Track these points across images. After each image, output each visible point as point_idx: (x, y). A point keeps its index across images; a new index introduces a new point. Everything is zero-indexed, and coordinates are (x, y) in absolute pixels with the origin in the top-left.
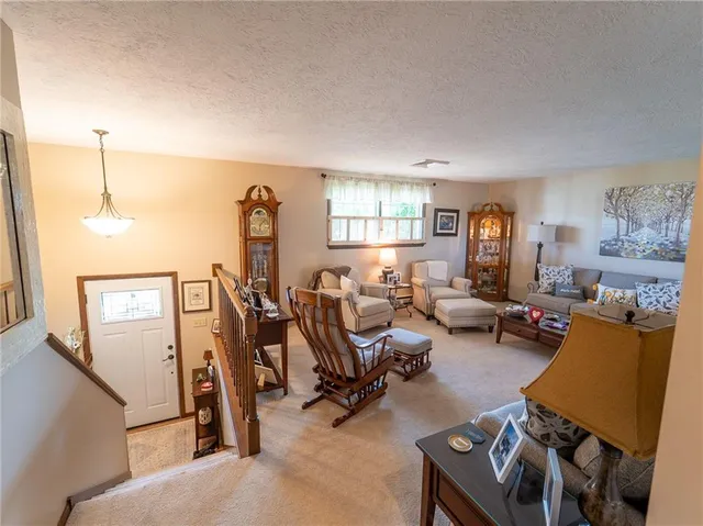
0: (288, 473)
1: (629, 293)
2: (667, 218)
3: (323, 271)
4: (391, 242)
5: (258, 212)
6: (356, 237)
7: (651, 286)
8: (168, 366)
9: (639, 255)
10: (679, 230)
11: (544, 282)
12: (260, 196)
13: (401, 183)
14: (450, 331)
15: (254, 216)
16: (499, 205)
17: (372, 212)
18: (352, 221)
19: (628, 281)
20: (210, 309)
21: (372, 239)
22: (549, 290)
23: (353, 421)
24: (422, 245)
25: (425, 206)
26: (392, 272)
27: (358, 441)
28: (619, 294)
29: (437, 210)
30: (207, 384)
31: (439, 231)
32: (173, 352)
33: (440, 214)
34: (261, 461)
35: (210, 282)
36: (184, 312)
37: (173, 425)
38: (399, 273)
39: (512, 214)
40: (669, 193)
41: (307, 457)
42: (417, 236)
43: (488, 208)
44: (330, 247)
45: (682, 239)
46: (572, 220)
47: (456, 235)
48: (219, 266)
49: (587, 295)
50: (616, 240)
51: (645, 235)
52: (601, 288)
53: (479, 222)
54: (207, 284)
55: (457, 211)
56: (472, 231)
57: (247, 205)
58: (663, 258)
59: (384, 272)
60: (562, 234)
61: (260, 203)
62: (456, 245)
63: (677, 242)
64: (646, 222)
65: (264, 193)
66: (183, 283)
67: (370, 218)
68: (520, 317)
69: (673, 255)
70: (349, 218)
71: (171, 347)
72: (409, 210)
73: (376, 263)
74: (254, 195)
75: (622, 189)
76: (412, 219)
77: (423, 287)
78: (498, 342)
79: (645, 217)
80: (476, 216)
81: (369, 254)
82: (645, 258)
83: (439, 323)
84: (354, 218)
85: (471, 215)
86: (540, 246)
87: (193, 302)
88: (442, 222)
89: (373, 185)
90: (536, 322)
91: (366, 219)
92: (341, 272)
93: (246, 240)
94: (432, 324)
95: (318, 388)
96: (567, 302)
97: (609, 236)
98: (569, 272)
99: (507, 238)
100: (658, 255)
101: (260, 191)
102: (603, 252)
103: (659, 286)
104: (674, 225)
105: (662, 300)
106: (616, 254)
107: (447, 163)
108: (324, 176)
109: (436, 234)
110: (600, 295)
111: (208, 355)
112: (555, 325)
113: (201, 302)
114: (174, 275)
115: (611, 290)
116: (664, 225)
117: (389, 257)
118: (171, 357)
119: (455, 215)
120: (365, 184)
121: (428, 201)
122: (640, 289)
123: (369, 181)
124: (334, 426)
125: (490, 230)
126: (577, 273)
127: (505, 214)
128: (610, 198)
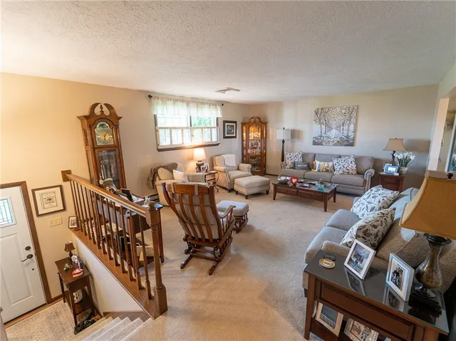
0: (197, 317)
1: (331, 164)
2: (343, 124)
3: (159, 167)
4: (200, 144)
5: (102, 125)
6: (176, 142)
7: (340, 159)
8: (27, 265)
9: (331, 144)
10: (348, 130)
11: (289, 162)
12: (102, 112)
13: (203, 103)
14: (247, 197)
15: (98, 129)
16: (259, 118)
17: (185, 123)
18: (173, 131)
19: (328, 158)
20: (65, 209)
21: (187, 143)
22: (292, 166)
23: (221, 267)
24: (218, 145)
25: (217, 119)
26: (203, 164)
27: (231, 279)
28: (326, 165)
29: (225, 122)
30: (77, 271)
31: (226, 135)
32: (32, 251)
33: (226, 124)
34: (172, 316)
35: (61, 187)
36: (38, 215)
37: (42, 312)
38: (207, 165)
39: (265, 124)
40: (343, 111)
41: (204, 301)
42: (214, 140)
43: (252, 120)
44: (159, 150)
45: (350, 135)
46: (299, 127)
47: (235, 137)
48: (69, 172)
49: (310, 167)
50: (321, 136)
51: (334, 133)
52: (317, 163)
53: (249, 128)
54: (59, 188)
55: (235, 122)
56: (244, 134)
57: (92, 120)
58: (341, 145)
59: (197, 165)
60: (294, 134)
61: (102, 118)
62: (236, 144)
63: (348, 137)
64: (334, 127)
65: (105, 109)
66: (33, 191)
67: (184, 128)
68: (284, 183)
69: (346, 143)
70: (171, 129)
71: (28, 248)
72: (203, 122)
73: (191, 159)
74: (97, 111)
75: (322, 109)
76: (211, 128)
77: (225, 172)
78: (274, 199)
79: (334, 124)
80: (246, 124)
81: (185, 153)
82: (334, 145)
83: (237, 193)
84: (175, 128)
85: (243, 124)
86: (283, 142)
87: (46, 206)
88: (228, 128)
89: (185, 105)
90: (295, 185)
91: (182, 129)
92: (171, 168)
93: (94, 148)
94: (233, 194)
95: (187, 252)
96: (302, 172)
97: (317, 135)
98: (300, 156)
99: (264, 138)
100: (339, 143)
101: (101, 108)
102: (315, 143)
103: (343, 159)
104: (346, 127)
105: (345, 166)
106: (321, 144)
107: (239, 90)
108: (150, 97)
109: (225, 137)
110: (317, 167)
111: (70, 247)
112: (305, 185)
113: (55, 204)
114: (22, 185)
115: (322, 163)
116: (342, 128)
117: (200, 154)
118: (30, 257)
119: (234, 124)
120: (179, 104)
121: (220, 116)
122: (335, 161)
123: (183, 101)
124: (210, 274)
125: (254, 134)
126: (304, 156)
127: (262, 123)
128: (317, 114)
